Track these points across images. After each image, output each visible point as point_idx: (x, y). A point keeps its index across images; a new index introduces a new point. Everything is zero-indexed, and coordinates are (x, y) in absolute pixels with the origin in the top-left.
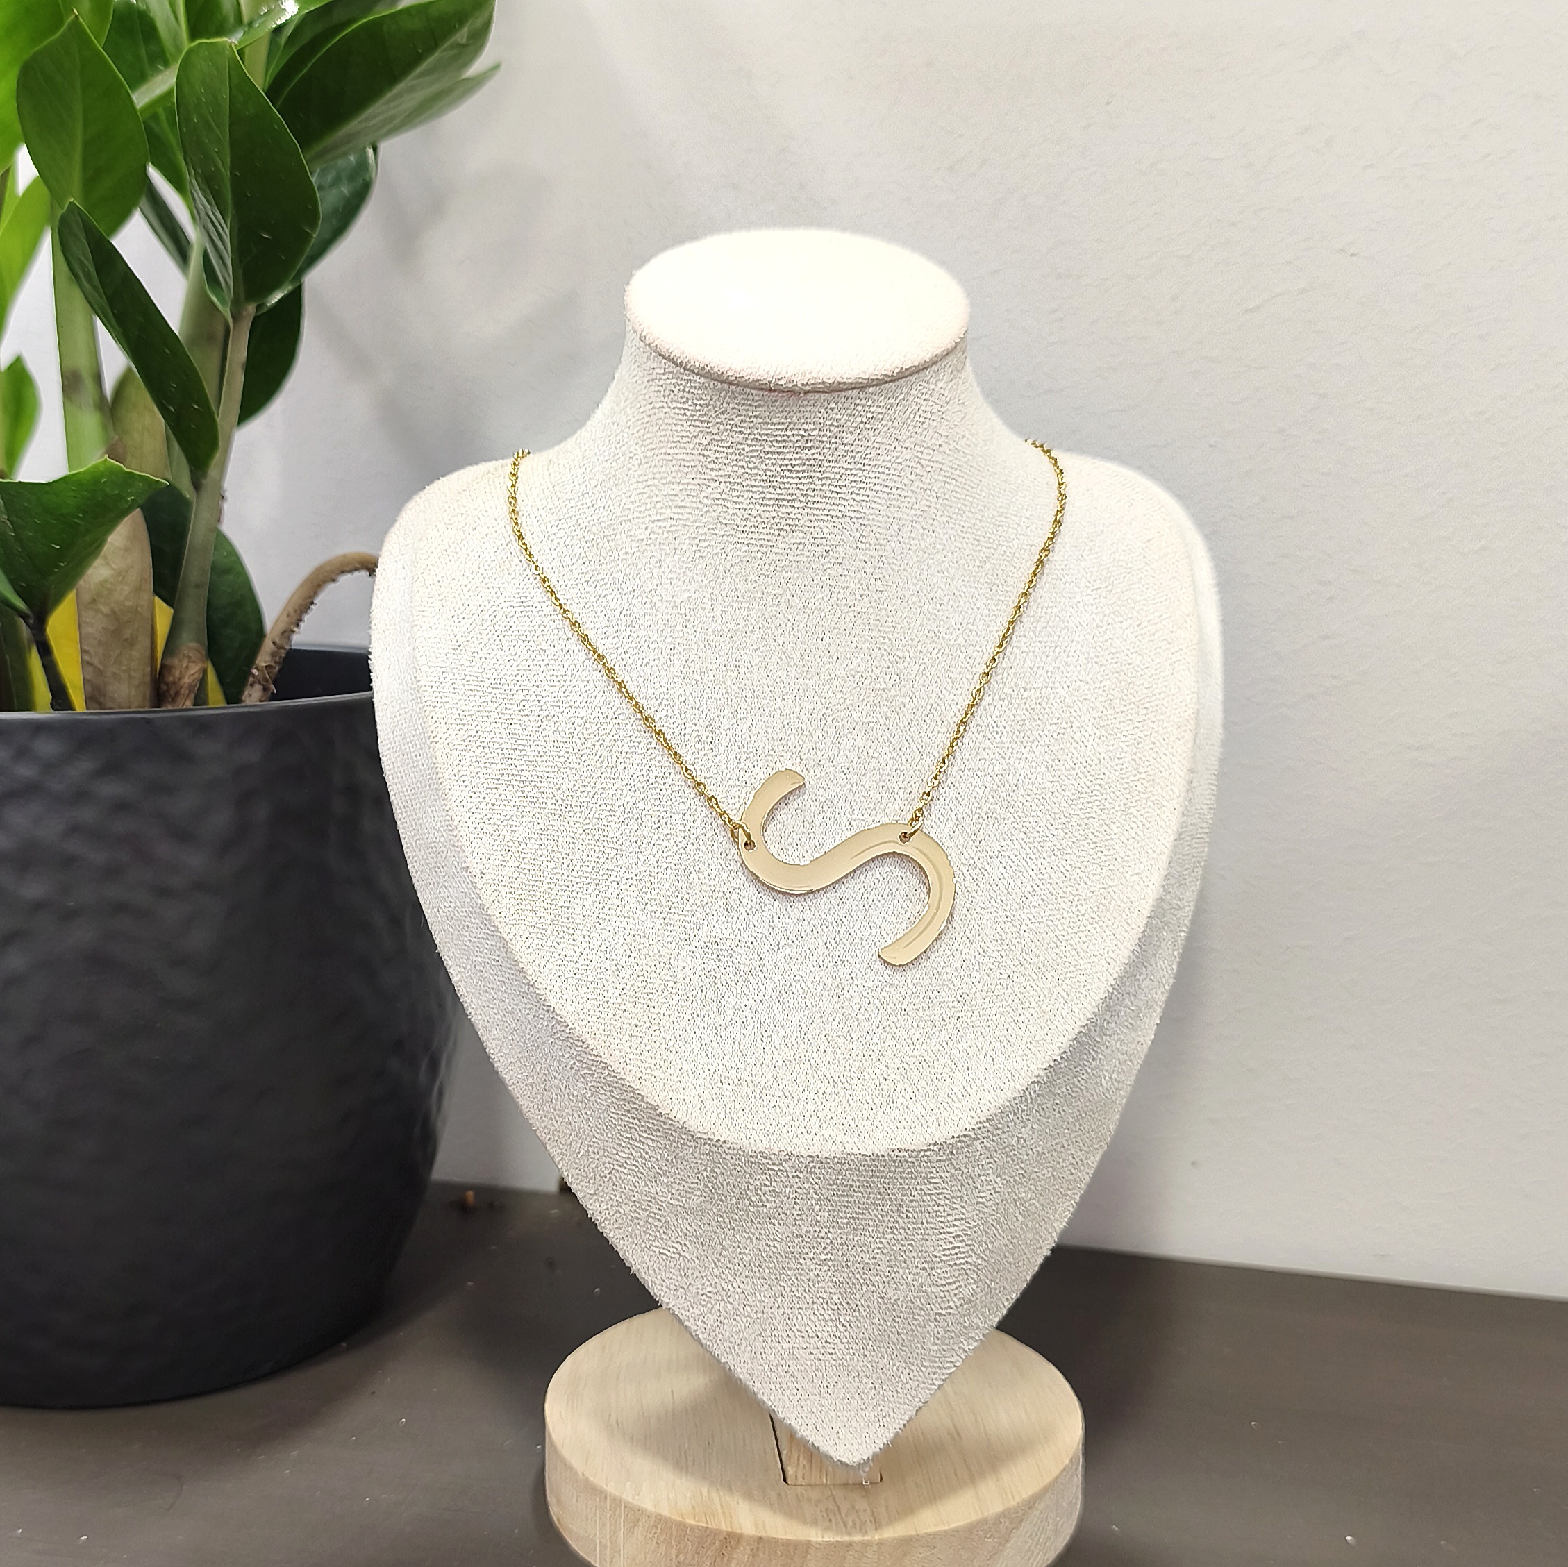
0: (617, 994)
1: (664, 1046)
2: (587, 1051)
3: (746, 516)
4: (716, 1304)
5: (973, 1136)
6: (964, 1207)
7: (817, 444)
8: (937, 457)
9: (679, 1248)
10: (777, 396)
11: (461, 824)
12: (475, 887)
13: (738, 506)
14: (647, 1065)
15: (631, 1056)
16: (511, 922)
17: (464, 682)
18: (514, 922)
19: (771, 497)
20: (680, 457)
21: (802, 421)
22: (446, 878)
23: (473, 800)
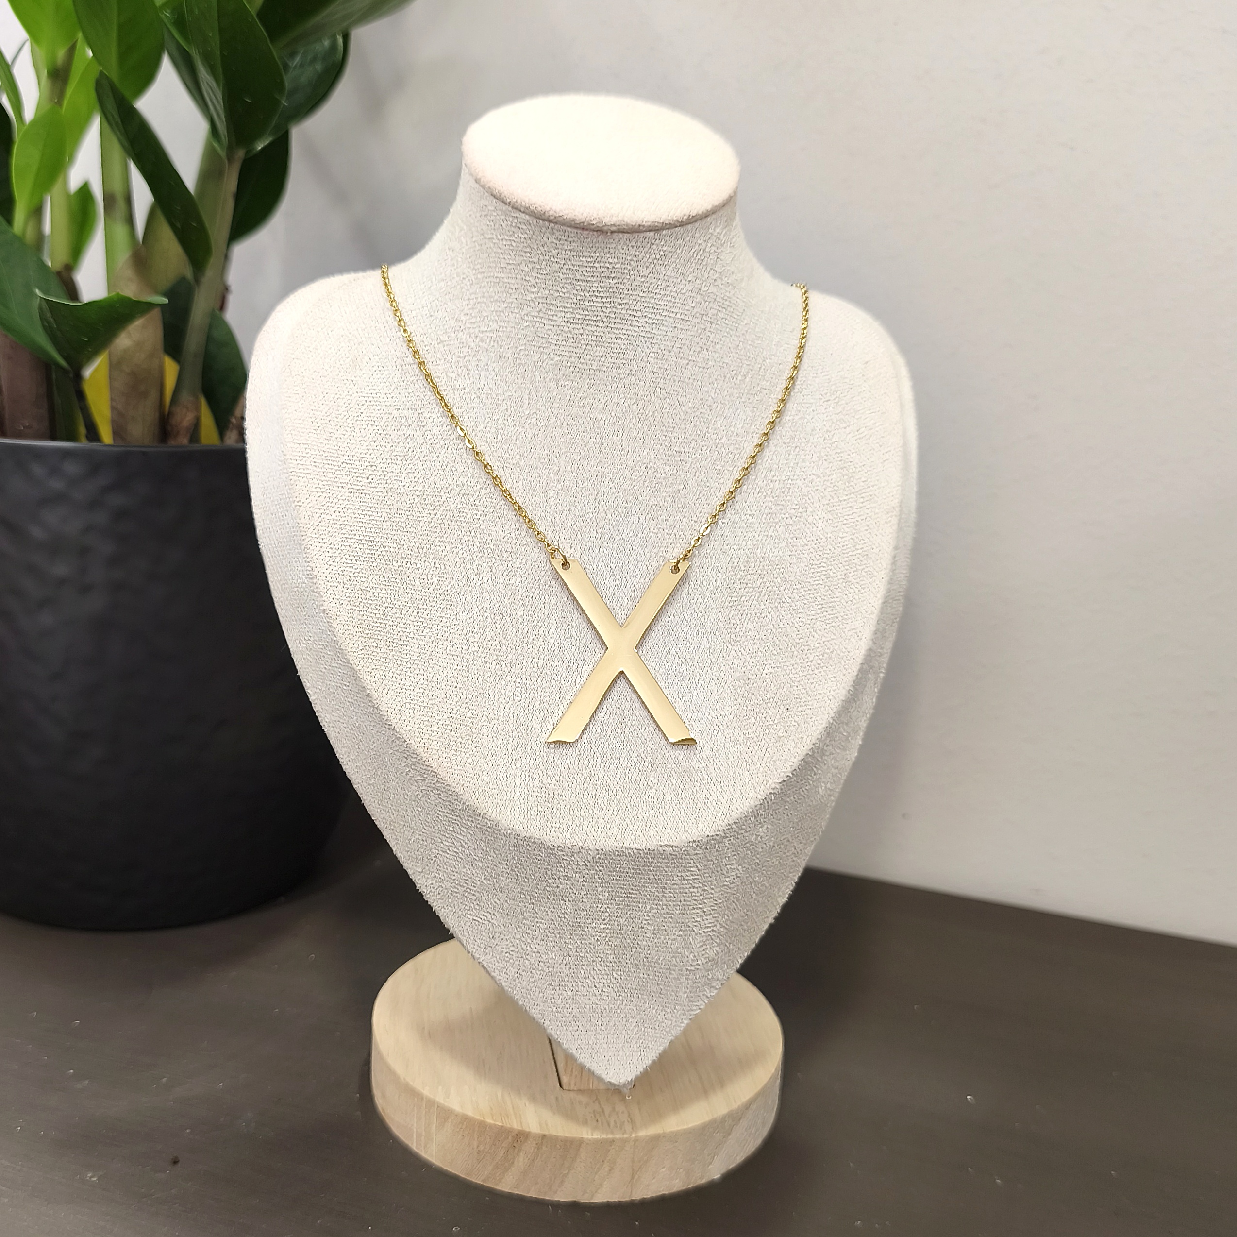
0: (445, 717)
1: (482, 760)
2: (421, 761)
3: (559, 332)
4: (517, 960)
5: (723, 835)
6: (713, 889)
7: (619, 275)
8: (713, 289)
9: (489, 917)
10: (588, 234)
11: (320, 574)
12: (331, 626)
13: (552, 323)
14: (468, 775)
15: (456, 767)
16: (360, 656)
17: (323, 457)
18: (362, 656)
19: (580, 317)
20: (506, 280)
21: (608, 256)
22: (307, 617)
23: (330, 554)
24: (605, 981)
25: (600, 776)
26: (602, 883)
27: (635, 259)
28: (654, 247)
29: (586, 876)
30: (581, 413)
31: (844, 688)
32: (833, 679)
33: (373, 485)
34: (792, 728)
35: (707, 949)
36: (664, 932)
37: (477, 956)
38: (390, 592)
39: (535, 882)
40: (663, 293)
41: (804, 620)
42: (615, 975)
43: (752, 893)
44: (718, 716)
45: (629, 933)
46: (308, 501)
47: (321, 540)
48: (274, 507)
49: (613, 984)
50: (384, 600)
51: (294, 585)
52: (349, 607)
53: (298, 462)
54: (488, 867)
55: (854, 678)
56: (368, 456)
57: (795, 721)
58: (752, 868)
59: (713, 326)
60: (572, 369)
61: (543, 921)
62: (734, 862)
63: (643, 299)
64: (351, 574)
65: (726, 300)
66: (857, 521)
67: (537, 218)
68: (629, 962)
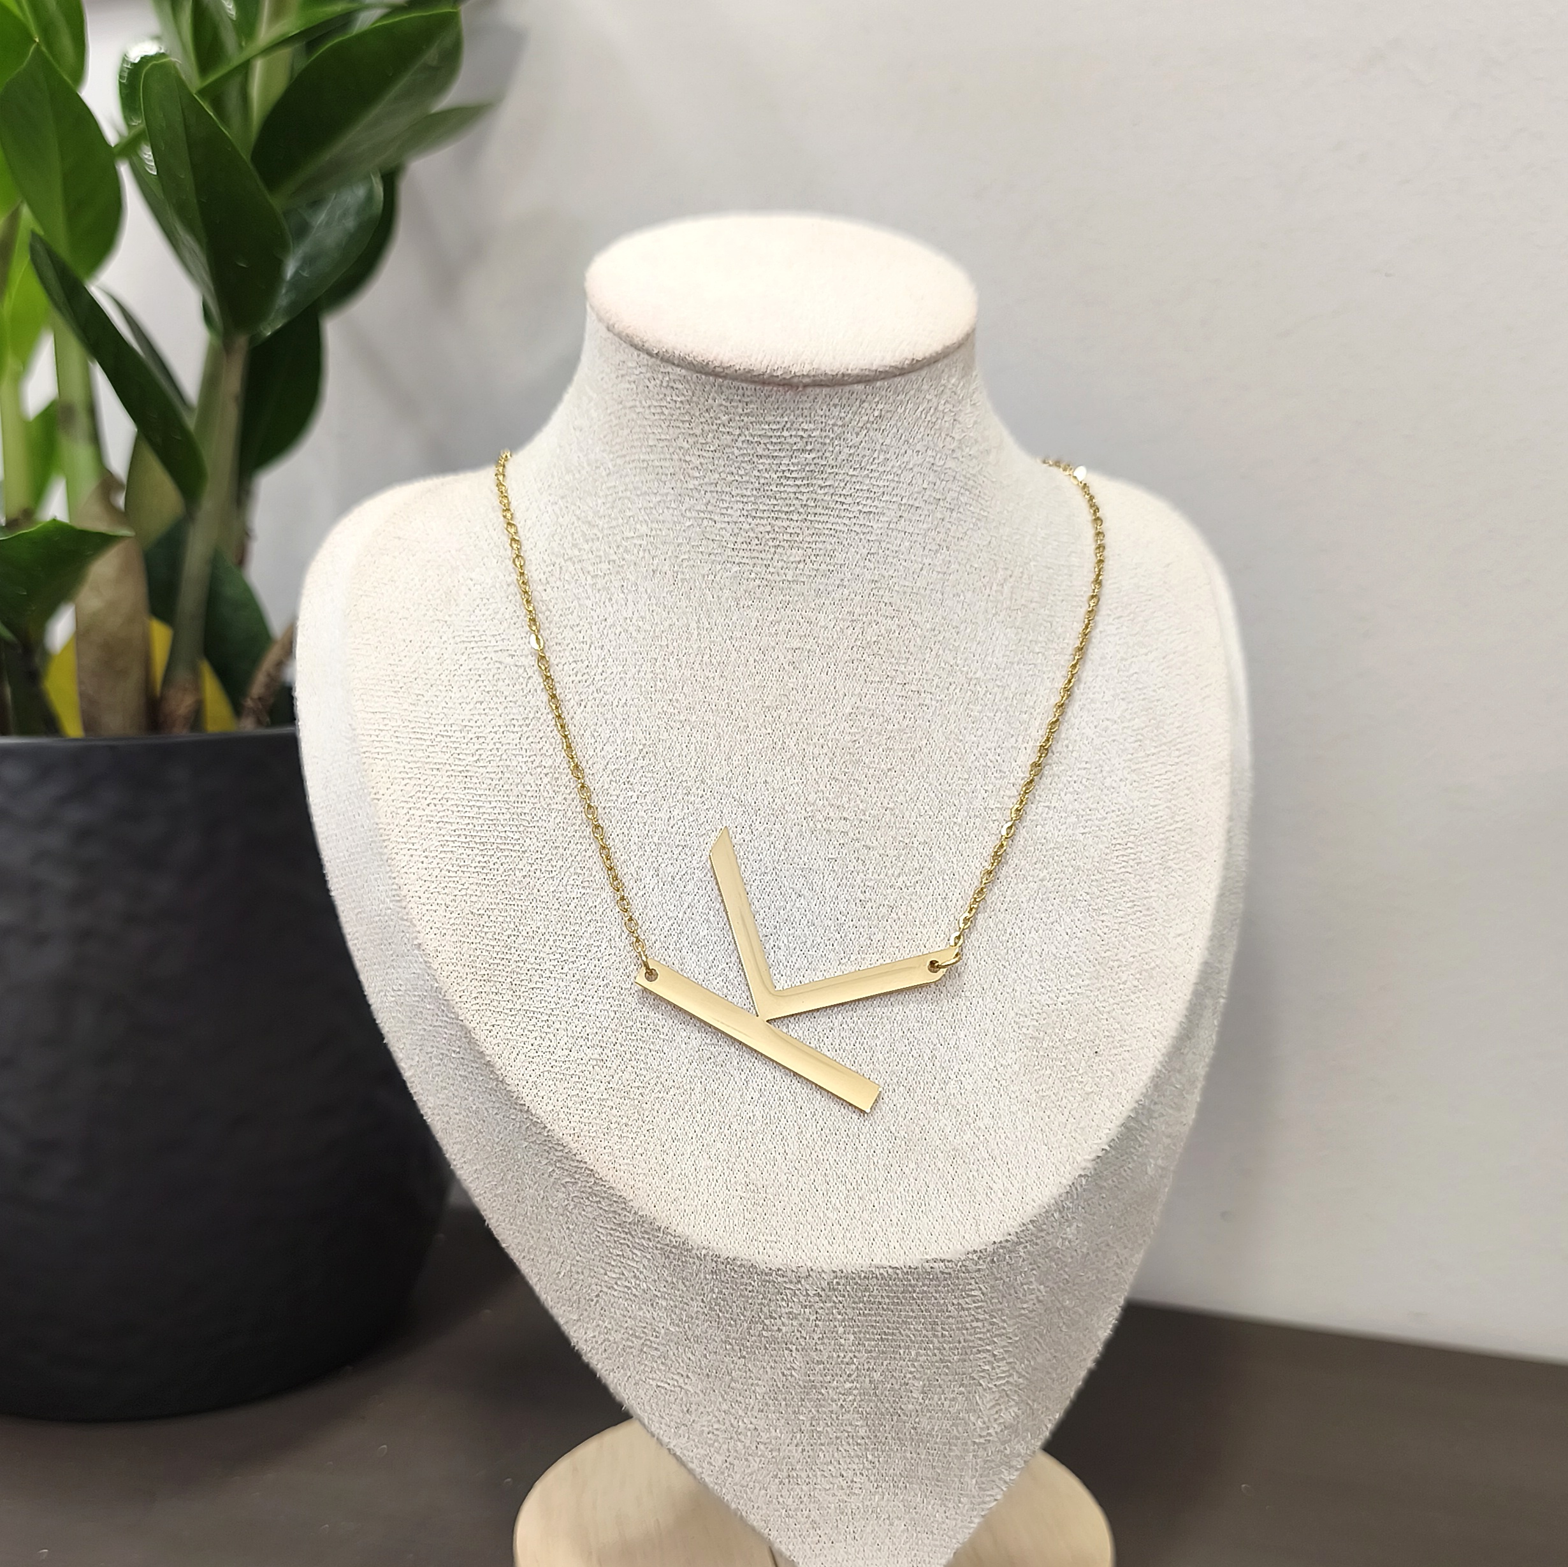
0: (602, 1088)
1: (659, 1148)
2: (569, 1156)
3: (736, 531)
4: (724, 1443)
5: (1016, 1239)
6: (1004, 1321)
7: (818, 446)
8: (951, 464)
9: (681, 1381)
10: (771, 391)
11: (411, 894)
12: (429, 967)
13: (726, 519)
14: (640, 1171)
15: (621, 1161)
16: (473, 1008)
17: (409, 729)
18: (477, 1007)
19: (765, 508)
20: (657, 464)
21: (801, 420)
22: (394, 957)
23: (425, 865)
24: (855, 1467)
25: (831, 1161)
26: (843, 1320)
27: (840, 423)
28: (866, 405)
29: (820, 1311)
30: (773, 644)
31: (1173, 1019)
32: (1157, 1007)
33: (481, 764)
34: (1105, 1080)
35: (1001, 1410)
36: (938, 1389)
37: (666, 1440)
38: (513, 914)
39: (746, 1325)
40: (881, 469)
41: (1109, 924)
42: (870, 1457)
43: (1061, 1325)
44: (998, 1066)
45: (887, 1393)
46: (390, 791)
47: (411, 846)
48: (342, 805)
49: (868, 1470)
50: (505, 925)
51: (373, 913)
52: (454, 939)
53: (374, 738)
54: (676, 1307)
55: (1187, 1005)
56: (472, 723)
57: (1108, 1070)
58: (1059, 1287)
59: (954, 514)
60: (758, 582)
61: (760, 1382)
62: (1033, 1279)
63: (854, 479)
64: (456, 892)
65: (969, 479)
66: (1174, 782)
67: (697, 372)
68: (889, 1436)
